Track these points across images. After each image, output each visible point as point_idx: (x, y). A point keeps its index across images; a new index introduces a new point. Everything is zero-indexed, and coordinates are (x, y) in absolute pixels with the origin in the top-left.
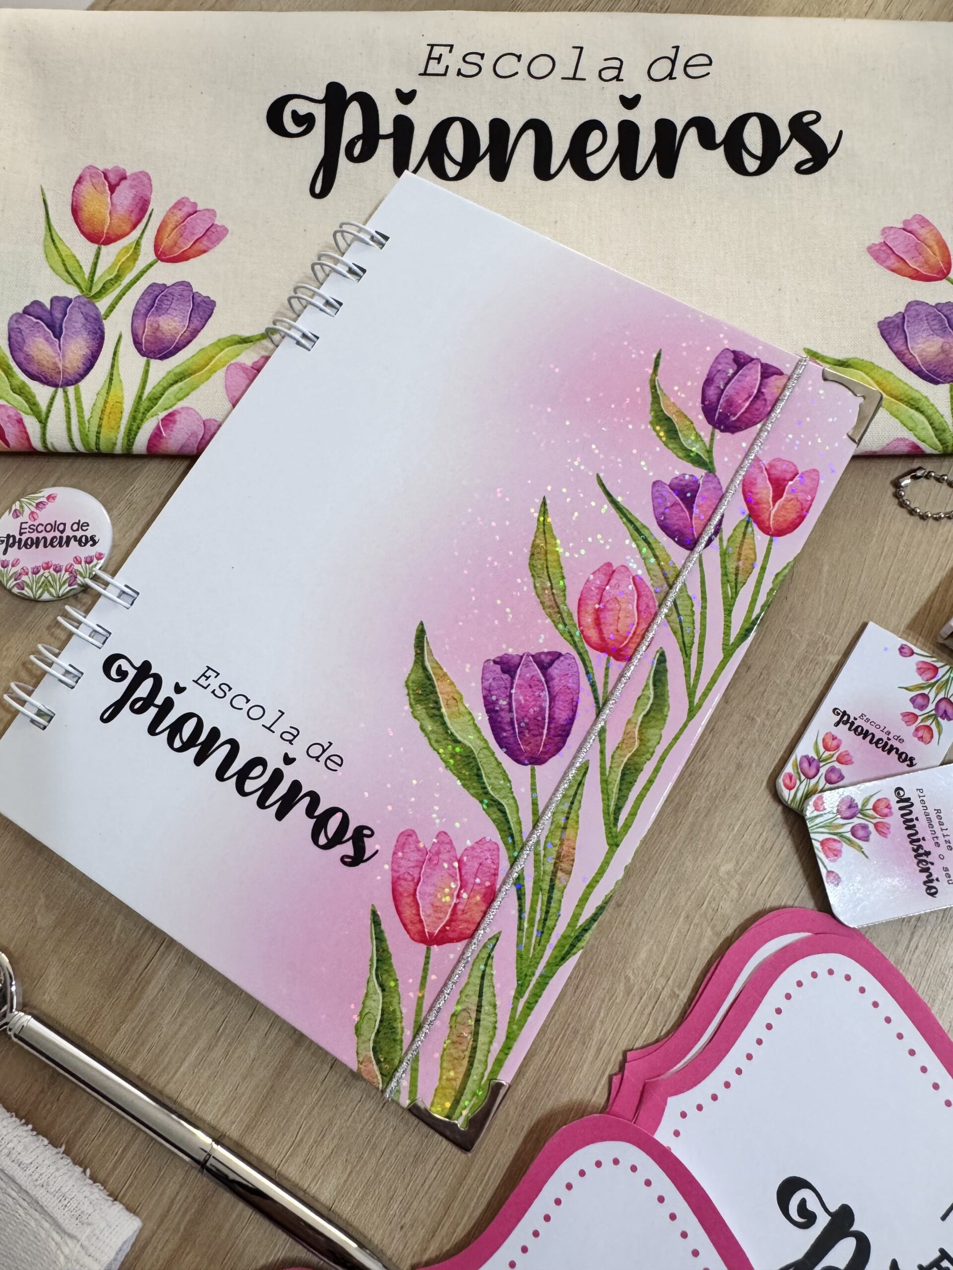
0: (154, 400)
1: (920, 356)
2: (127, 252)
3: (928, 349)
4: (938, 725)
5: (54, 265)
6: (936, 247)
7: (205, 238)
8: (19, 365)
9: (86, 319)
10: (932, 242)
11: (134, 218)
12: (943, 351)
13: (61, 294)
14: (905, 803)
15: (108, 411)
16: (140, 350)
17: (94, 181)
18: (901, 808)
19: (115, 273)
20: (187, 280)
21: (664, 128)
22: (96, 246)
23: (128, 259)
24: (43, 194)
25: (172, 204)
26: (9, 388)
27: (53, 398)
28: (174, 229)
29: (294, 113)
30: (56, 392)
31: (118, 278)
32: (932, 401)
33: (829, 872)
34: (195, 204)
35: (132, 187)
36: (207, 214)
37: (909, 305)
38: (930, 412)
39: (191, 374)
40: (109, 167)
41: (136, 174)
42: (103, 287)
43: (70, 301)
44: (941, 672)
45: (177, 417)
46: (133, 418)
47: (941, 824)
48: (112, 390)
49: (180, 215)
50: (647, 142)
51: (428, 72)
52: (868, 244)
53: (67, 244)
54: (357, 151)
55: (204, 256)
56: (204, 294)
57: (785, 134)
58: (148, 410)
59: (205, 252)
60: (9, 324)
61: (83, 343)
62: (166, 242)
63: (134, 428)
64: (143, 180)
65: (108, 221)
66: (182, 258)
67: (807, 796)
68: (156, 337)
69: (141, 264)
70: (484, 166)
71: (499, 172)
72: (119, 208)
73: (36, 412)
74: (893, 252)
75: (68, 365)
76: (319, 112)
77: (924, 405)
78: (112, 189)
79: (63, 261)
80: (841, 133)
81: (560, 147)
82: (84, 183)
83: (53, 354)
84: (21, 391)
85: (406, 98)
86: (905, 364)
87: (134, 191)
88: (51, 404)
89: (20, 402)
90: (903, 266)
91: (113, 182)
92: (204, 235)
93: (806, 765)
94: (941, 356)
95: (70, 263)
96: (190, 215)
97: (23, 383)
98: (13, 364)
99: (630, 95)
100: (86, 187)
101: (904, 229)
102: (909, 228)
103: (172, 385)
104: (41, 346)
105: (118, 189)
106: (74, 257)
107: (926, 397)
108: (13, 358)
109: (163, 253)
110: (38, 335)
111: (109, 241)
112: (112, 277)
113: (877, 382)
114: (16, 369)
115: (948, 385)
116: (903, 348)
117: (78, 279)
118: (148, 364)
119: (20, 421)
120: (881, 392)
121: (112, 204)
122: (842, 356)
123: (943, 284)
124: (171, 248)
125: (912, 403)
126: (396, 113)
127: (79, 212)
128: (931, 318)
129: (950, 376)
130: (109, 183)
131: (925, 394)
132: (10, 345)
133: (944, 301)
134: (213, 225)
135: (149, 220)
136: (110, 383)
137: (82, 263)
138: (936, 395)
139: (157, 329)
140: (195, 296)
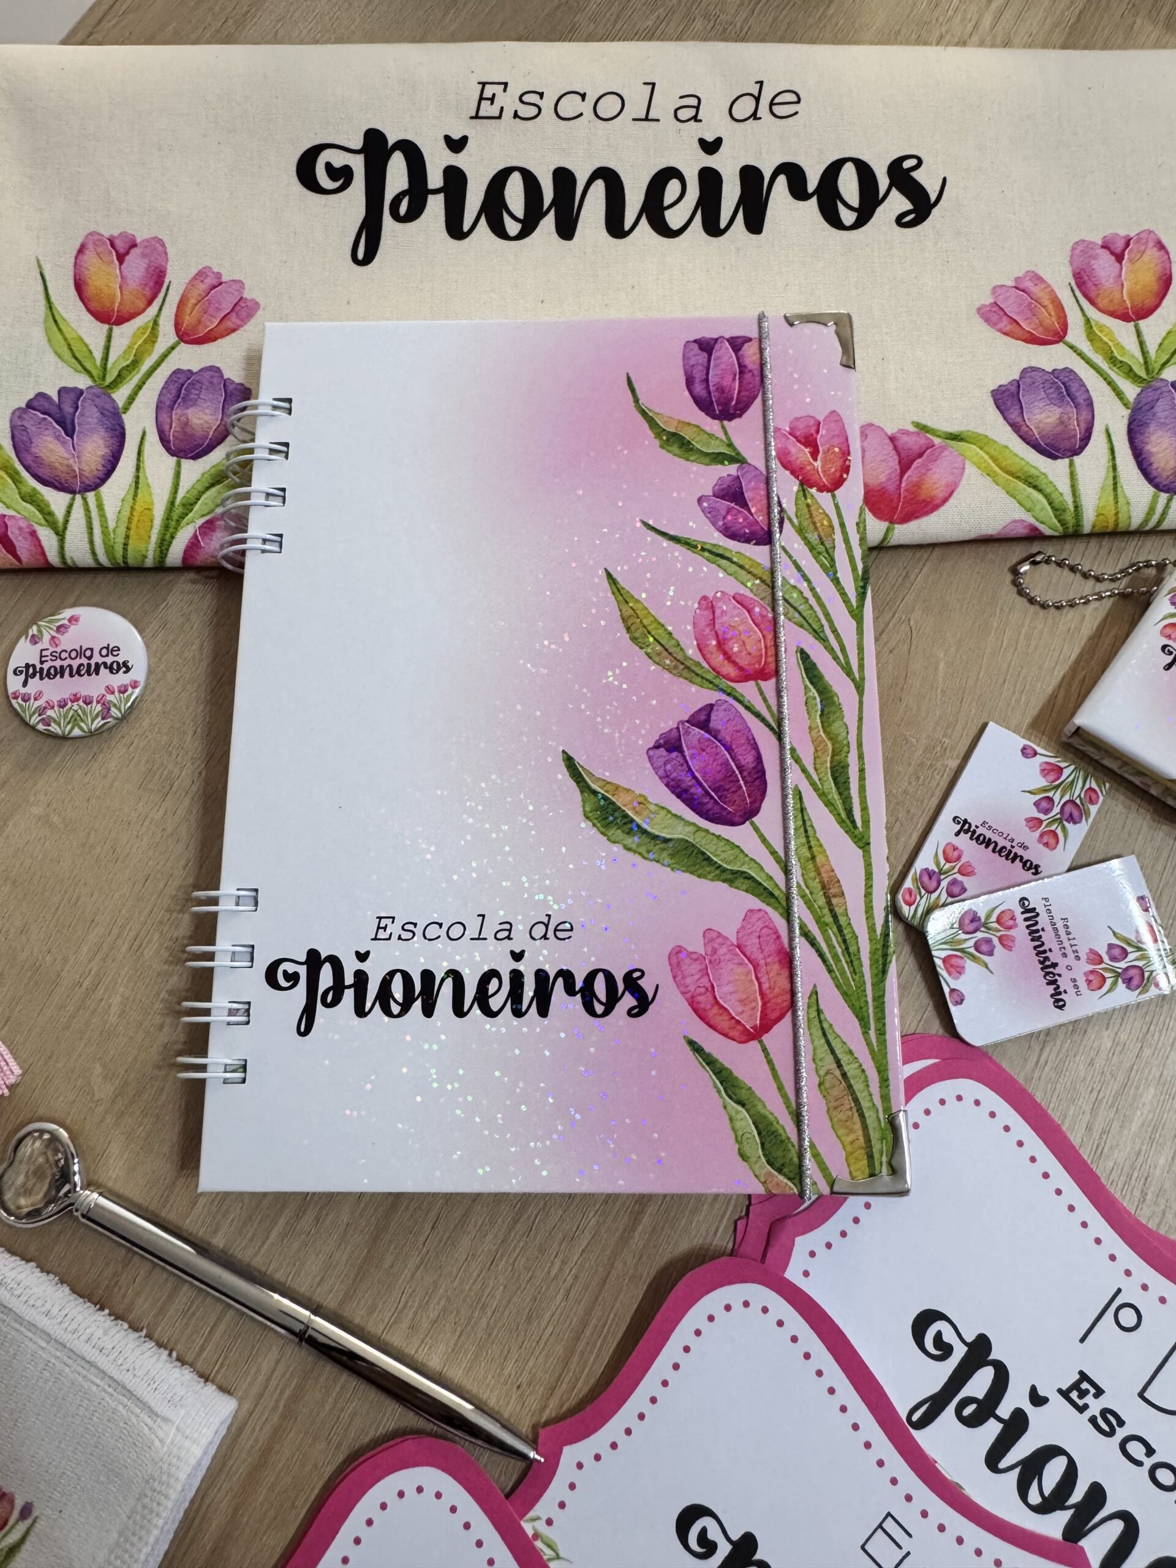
0: (189, 506)
1: (1037, 428)
2: (144, 333)
3: (1045, 421)
4: (1064, 829)
5: (59, 351)
6: (1051, 307)
7: (234, 314)
8: (27, 468)
9: (102, 414)
10: (1046, 302)
11: (148, 292)
12: (1061, 422)
13: (70, 385)
14: (1030, 913)
15: (135, 521)
16: (167, 448)
17: (99, 250)
18: (1026, 920)
19: (132, 358)
20: (217, 365)
21: (750, 175)
22: (106, 327)
23: (145, 342)
24: (40, 266)
25: (192, 275)
26: (18, 497)
27: (70, 507)
28: (196, 305)
29: (329, 166)
30: (73, 499)
31: (135, 364)
32: (1051, 478)
33: (952, 991)
34: (218, 275)
35: (144, 256)
36: (234, 286)
37: (1024, 371)
38: (1048, 490)
40: (116, 233)
41: (147, 240)
42: (119, 375)
43: (81, 392)
44: (1066, 772)
45: (217, 525)
46: (166, 527)
47: (1068, 933)
48: (139, 495)
49: (202, 287)
50: (731, 192)
51: (481, 114)
52: (978, 304)
53: (73, 325)
54: (403, 209)
55: (233, 336)
56: (237, 381)
57: (883, 182)
58: (182, 517)
59: (234, 330)
60: (11, 421)
61: (101, 442)
62: (188, 320)
63: (168, 537)
64: (157, 247)
65: (119, 297)
66: (208, 339)
67: (929, 911)
68: (186, 433)
69: (161, 346)
70: (548, 223)
71: (566, 229)
72: (130, 282)
73: (51, 522)
74: (1005, 314)
75: (86, 468)
76: (357, 163)
77: (1043, 484)
78: (121, 258)
79: (69, 345)
80: (945, 180)
81: (634, 199)
82: (87, 252)
83: (66, 455)
84: (31, 498)
85: (456, 145)
86: (1021, 437)
87: (146, 261)
88: (68, 513)
89: (29, 511)
90: (1017, 330)
91: (121, 251)
92: (232, 310)
93: (926, 878)
94: (1059, 429)
95: (76, 347)
96: (215, 287)
97: (34, 489)
98: (20, 468)
99: (710, 138)
100: (90, 257)
101: (1016, 288)
102: (1022, 286)
103: (208, 488)
104: (51, 446)
105: (127, 258)
106: (81, 340)
107: (1044, 474)
108: (20, 461)
109: (186, 333)
110: (46, 433)
111: (121, 320)
112: (128, 362)
113: (992, 457)
114: (25, 474)
115: (1067, 461)
116: (1019, 419)
117: (88, 365)
118: (179, 465)
119: (33, 534)
120: (996, 468)
121: (122, 277)
122: (953, 429)
123: (1060, 347)
124: (195, 327)
125: (1030, 480)
126: (445, 164)
127: (84, 287)
128: (1047, 385)
129: (1069, 450)
130: (117, 252)
131: (1043, 470)
132: (15, 447)
133: (1061, 367)
134: (241, 298)
135: (166, 295)
136: (137, 488)
137: (91, 347)
138: (1055, 471)
139: (185, 424)
140: (226, 383)
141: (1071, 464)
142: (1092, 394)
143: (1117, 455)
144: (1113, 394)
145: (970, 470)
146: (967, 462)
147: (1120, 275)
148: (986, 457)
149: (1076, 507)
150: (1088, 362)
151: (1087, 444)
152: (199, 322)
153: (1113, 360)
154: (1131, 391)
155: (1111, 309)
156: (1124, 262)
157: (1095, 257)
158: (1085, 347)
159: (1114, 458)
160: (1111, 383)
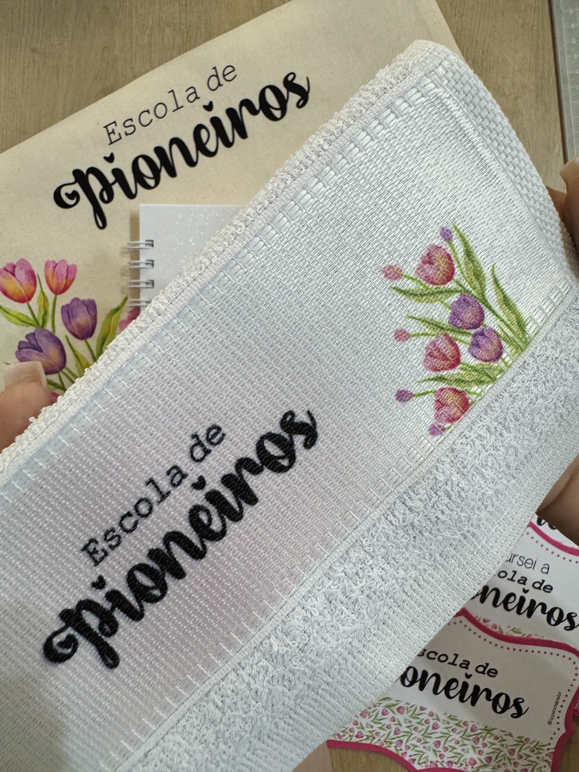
2: (41, 299)
5: (15, 322)
7: (69, 275)
9: (47, 338)
11: (32, 282)
13: (28, 333)
16: (79, 338)
17: (3, 275)
19: (43, 311)
20: (76, 297)
21: (231, 112)
22: (25, 304)
23: (44, 302)
25: (44, 267)
27: (60, 377)
28: (53, 278)
29: (67, 194)
30: (59, 374)
31: (46, 313)
34: (54, 262)
35: (21, 269)
36: (62, 263)
39: (106, 336)
40: (4, 265)
41: (18, 262)
42: (43, 320)
43: (33, 334)
48: (81, 361)
49: (51, 269)
50: (227, 124)
51: (113, 140)
53: (13, 309)
54: (106, 197)
55: (74, 282)
56: (87, 299)
57: (284, 91)
59: (72, 281)
60: (16, 356)
61: (54, 348)
62: (54, 285)
64: (23, 263)
65: (22, 289)
66: (66, 288)
68: (81, 329)
69: (51, 301)
70: (164, 173)
71: (172, 172)
72: (23, 282)
73: (58, 387)
75: (55, 361)
76: (77, 188)
78: (13, 274)
80: (308, 79)
81: (191, 146)
83: (46, 359)
85: (110, 159)
87: (23, 270)
88: (61, 380)
91: (11, 271)
92: (67, 273)
95: (21, 317)
96: (55, 267)
99: (207, 104)
100: (2, 280)
103: (102, 345)
105: (16, 273)
106: (20, 314)
109: (56, 291)
110: (33, 355)
111: (29, 298)
112: (43, 313)
117: (29, 322)
118: (87, 342)
121: (19, 281)
124: (58, 287)
126: (110, 170)
127: (8, 293)
130: (10, 273)
134: (68, 266)
135: (39, 279)
136: (78, 359)
137: (26, 315)
139: (79, 326)
140: (83, 302)
152: (58, 283)
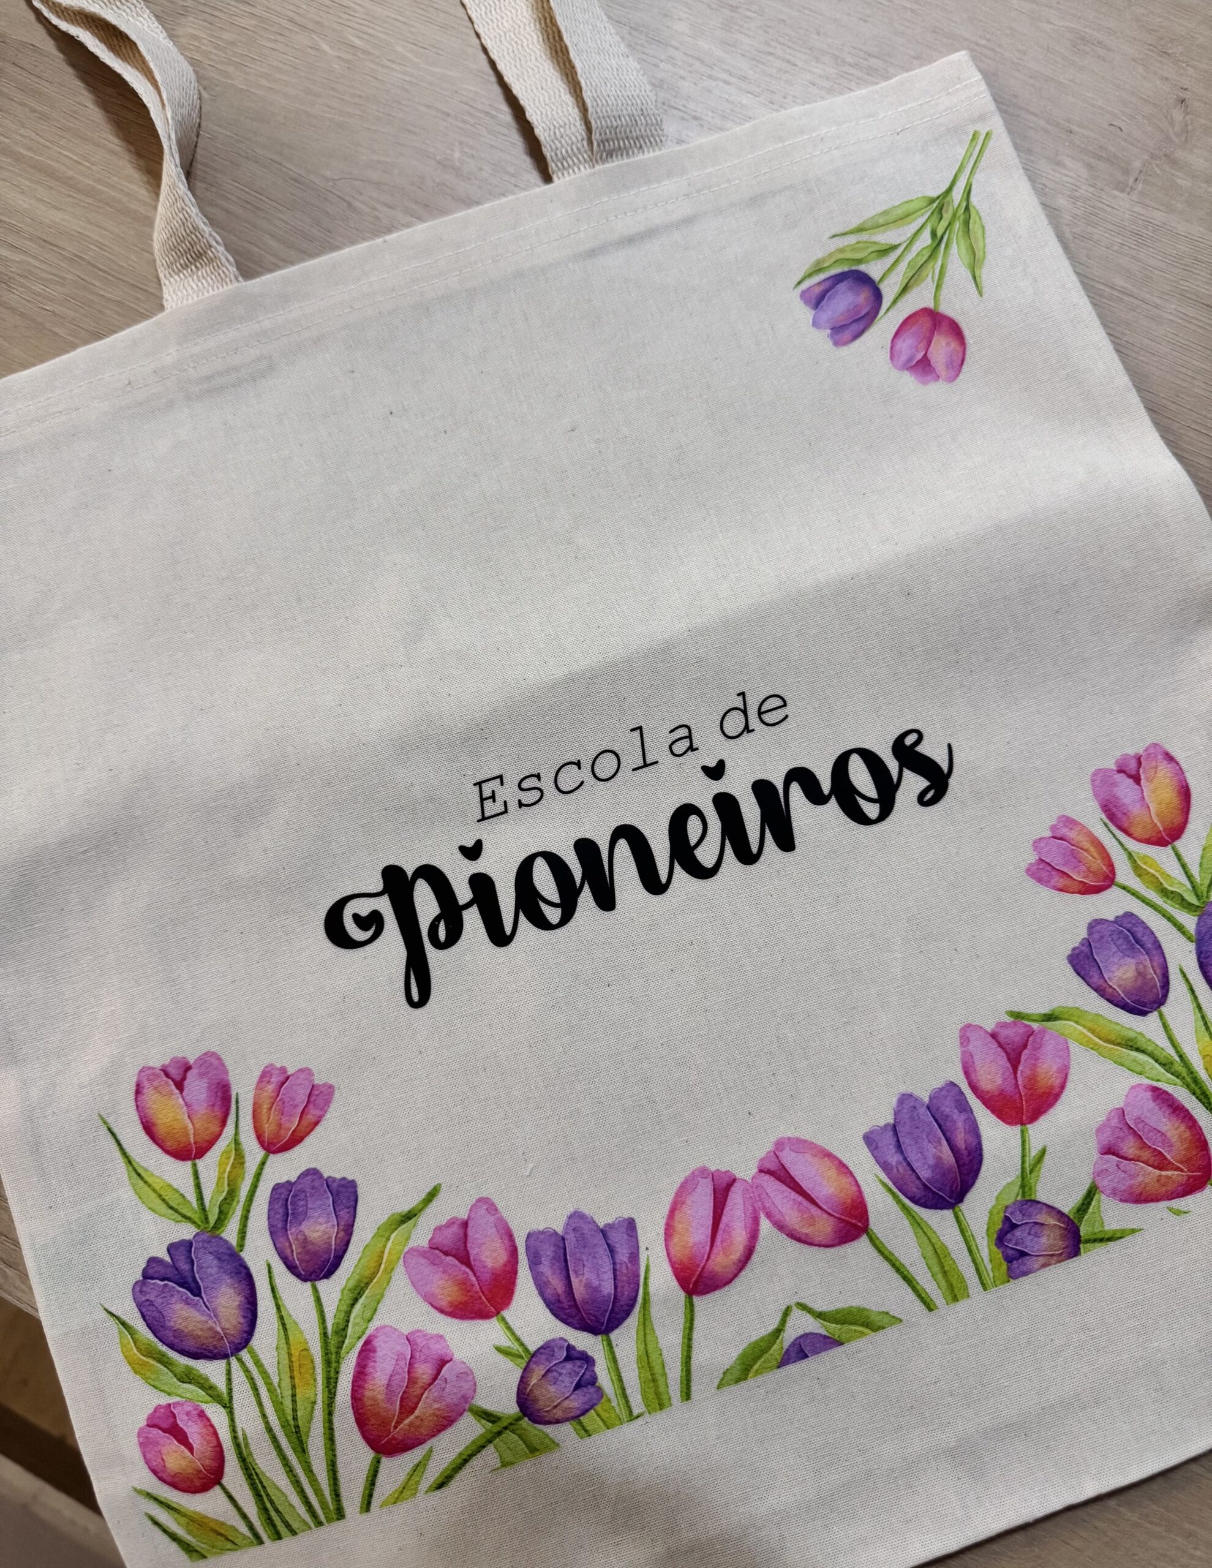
0: (342, 1331)
1: (1120, 986)
2: (229, 1158)
3: (1125, 977)
5: (151, 1205)
6: (1092, 849)
7: (311, 1106)
8: (169, 1345)
9: (219, 1259)
10: (1087, 845)
11: (218, 1113)
12: (1140, 974)
13: (176, 1238)
15: (296, 1365)
16: (298, 1276)
17: (156, 1084)
19: (226, 1189)
20: (313, 1166)
21: (762, 789)
22: (189, 1163)
23: (233, 1166)
24: (105, 1122)
25: (256, 1079)
26: (175, 1380)
27: (229, 1373)
28: (270, 1109)
29: (356, 918)
30: (229, 1364)
31: (232, 1194)
32: (1148, 1036)
34: (283, 1070)
35: (202, 1075)
36: (302, 1076)
37: (1091, 927)
38: (1150, 1048)
39: (367, 1284)
40: (165, 1061)
41: (200, 1058)
42: (221, 1212)
43: (190, 1244)
45: (376, 1343)
46: (328, 1363)
48: (291, 1338)
49: (270, 1088)
50: (751, 813)
51: (487, 814)
52: (1024, 866)
53: (157, 1173)
54: (442, 934)
55: (319, 1129)
56: (338, 1176)
57: (893, 766)
58: (340, 1347)
59: (316, 1123)
60: (135, 1299)
61: (231, 1291)
62: (268, 1129)
63: (332, 1374)
64: (212, 1062)
65: (190, 1126)
66: (295, 1140)
68: (308, 1252)
69: (251, 1166)
70: (586, 898)
71: (606, 899)
72: (196, 1107)
73: (217, 1398)
74: (1054, 868)
75: (227, 1326)
76: (384, 906)
77: (1141, 1043)
78: (180, 1086)
79: (160, 1196)
80: (950, 746)
81: (660, 848)
82: (145, 1090)
83: (204, 1318)
84: (189, 1377)
85: (473, 852)
86: (1109, 1000)
87: (206, 1080)
88: (229, 1380)
89: (191, 1392)
90: (1068, 882)
91: (178, 1078)
92: (308, 1102)
94: (1139, 982)
95: (168, 1196)
96: (283, 1083)
97: (188, 1367)
98: (164, 1348)
99: (712, 764)
100: (150, 1095)
101: (1054, 837)
102: (1058, 835)
103: (353, 1305)
104: (184, 1313)
105: (186, 1083)
106: (170, 1186)
107: (1140, 1033)
108: (161, 1340)
109: (271, 1143)
110: (173, 1300)
111: (201, 1151)
112: (224, 1194)
113: (1090, 1030)
114: (172, 1354)
115: (1156, 1013)
116: (1101, 982)
117: (185, 1211)
118: (315, 1290)
119: (202, 1415)
120: (1098, 1040)
121: (187, 1104)
122: (1045, 1009)
123: (1113, 892)
124: (277, 1135)
125: (1130, 1044)
126: (470, 878)
127: (155, 1129)
128: (1115, 937)
129: (1154, 1002)
130: (173, 1080)
131: (1138, 1030)
132: (148, 1325)
133: (1121, 913)
134: (313, 1086)
135: (237, 1108)
136: (285, 1329)
137: (182, 1191)
138: (1147, 1027)
139: (305, 1242)
140: (329, 1182)
141: (1161, 1016)
142: (1158, 934)
143: (1197, 993)
144: (1174, 930)
145: (1074, 1047)
146: (1069, 1040)
147: (1143, 798)
148: (1085, 1031)
149: (1181, 1056)
150: (1145, 901)
151: (1168, 991)
152: (280, 1126)
153: (1165, 893)
154: (1190, 922)
155: (1147, 836)
156: (1143, 782)
157: (1114, 784)
158: (1135, 883)
159: (1196, 998)
160: (1170, 919)
